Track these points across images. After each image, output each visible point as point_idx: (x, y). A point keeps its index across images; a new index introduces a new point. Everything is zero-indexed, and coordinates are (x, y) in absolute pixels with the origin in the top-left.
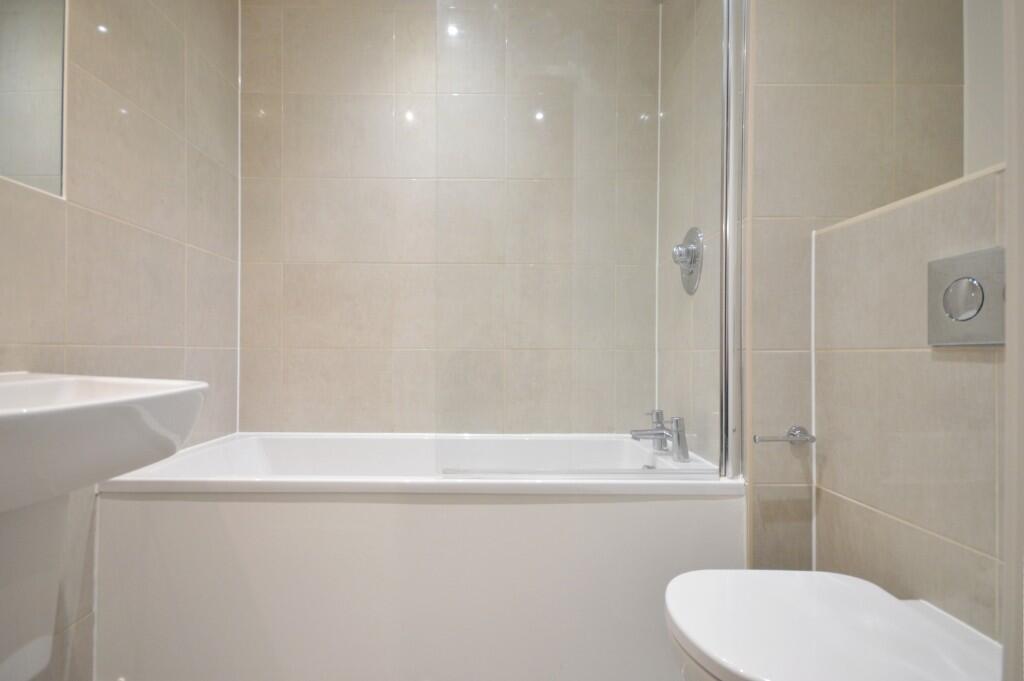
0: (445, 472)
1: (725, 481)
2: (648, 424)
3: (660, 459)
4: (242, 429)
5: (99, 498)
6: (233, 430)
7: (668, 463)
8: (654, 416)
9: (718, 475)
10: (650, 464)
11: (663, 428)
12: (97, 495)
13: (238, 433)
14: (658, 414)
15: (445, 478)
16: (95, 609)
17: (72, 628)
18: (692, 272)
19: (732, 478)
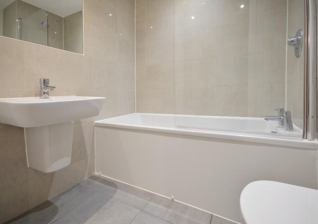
0: (178, 127)
1: (305, 141)
2: (276, 113)
3: (279, 129)
4: (137, 112)
5: (95, 127)
6: (135, 113)
7: (282, 131)
8: (279, 110)
9: (302, 138)
10: (275, 131)
11: (283, 116)
12: (94, 126)
13: (136, 113)
14: (281, 110)
15: (178, 129)
16: (95, 154)
17: (89, 158)
18: (298, 48)
19: (310, 140)
